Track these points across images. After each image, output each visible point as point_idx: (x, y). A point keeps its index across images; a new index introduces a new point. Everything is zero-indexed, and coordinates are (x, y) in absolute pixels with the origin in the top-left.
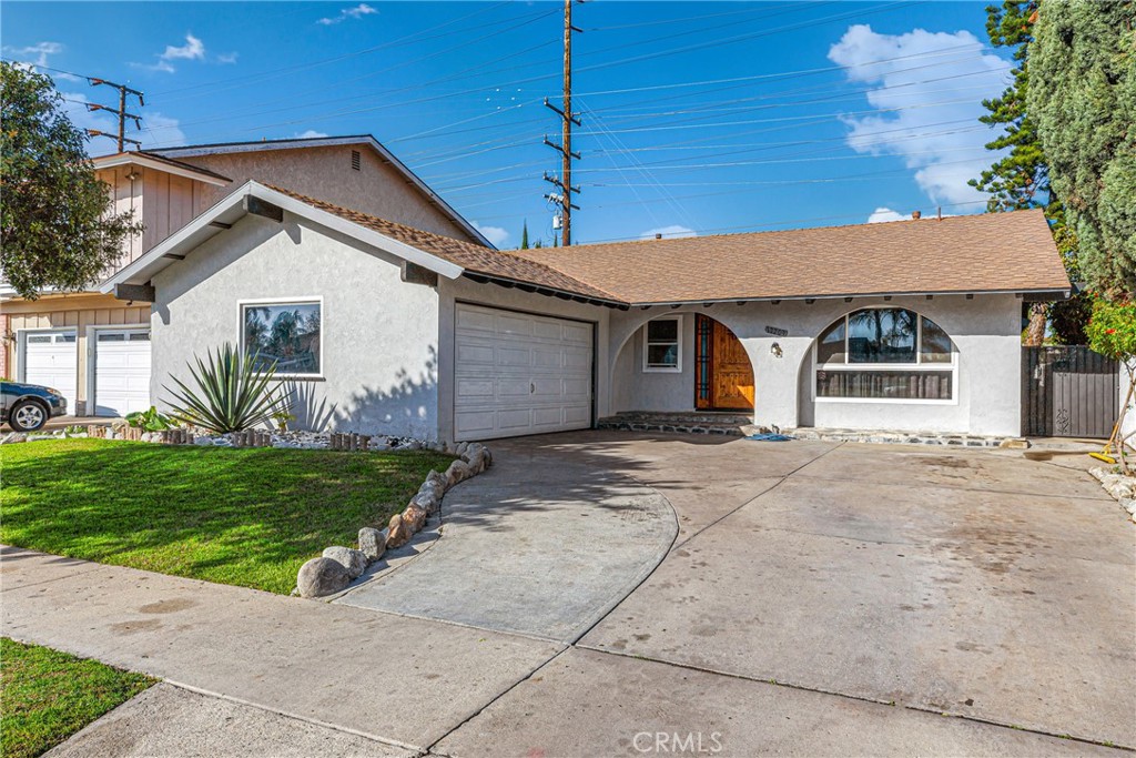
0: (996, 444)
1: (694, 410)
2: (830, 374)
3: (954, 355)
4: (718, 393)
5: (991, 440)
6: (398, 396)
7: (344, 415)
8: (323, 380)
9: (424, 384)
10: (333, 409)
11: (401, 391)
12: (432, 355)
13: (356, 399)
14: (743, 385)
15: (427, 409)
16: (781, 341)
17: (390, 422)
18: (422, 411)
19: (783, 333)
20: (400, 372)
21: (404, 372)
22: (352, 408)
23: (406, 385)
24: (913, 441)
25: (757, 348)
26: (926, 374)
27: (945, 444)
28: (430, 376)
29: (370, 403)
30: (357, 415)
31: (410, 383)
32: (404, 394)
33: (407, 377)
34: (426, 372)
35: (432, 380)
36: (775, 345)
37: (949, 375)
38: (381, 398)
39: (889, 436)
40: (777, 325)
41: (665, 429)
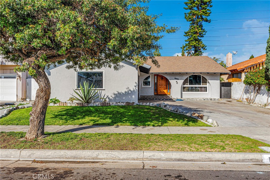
0: (218, 100)
1: (154, 95)
2: (185, 87)
3: (208, 84)
4: (159, 91)
5: (217, 99)
6: (127, 93)
7: (111, 98)
8: (105, 90)
9: (134, 91)
10: (108, 96)
11: (127, 92)
12: (136, 84)
13: (114, 94)
14: (164, 90)
15: (135, 96)
16: (177, 81)
17: (124, 99)
18: (133, 96)
19: (178, 79)
20: (127, 88)
21: (128, 88)
22: (113, 96)
23: (129, 91)
24: (204, 100)
25: (173, 82)
26: (202, 87)
27: (210, 100)
28: (136, 89)
29: (119, 95)
30: (115, 97)
31: (130, 90)
32: (128, 93)
33: (129, 89)
34: (134, 88)
35: (136, 90)
36: (177, 82)
37: (206, 87)
38: (122, 94)
39: (200, 99)
40: (177, 77)
41: (156, 99)
